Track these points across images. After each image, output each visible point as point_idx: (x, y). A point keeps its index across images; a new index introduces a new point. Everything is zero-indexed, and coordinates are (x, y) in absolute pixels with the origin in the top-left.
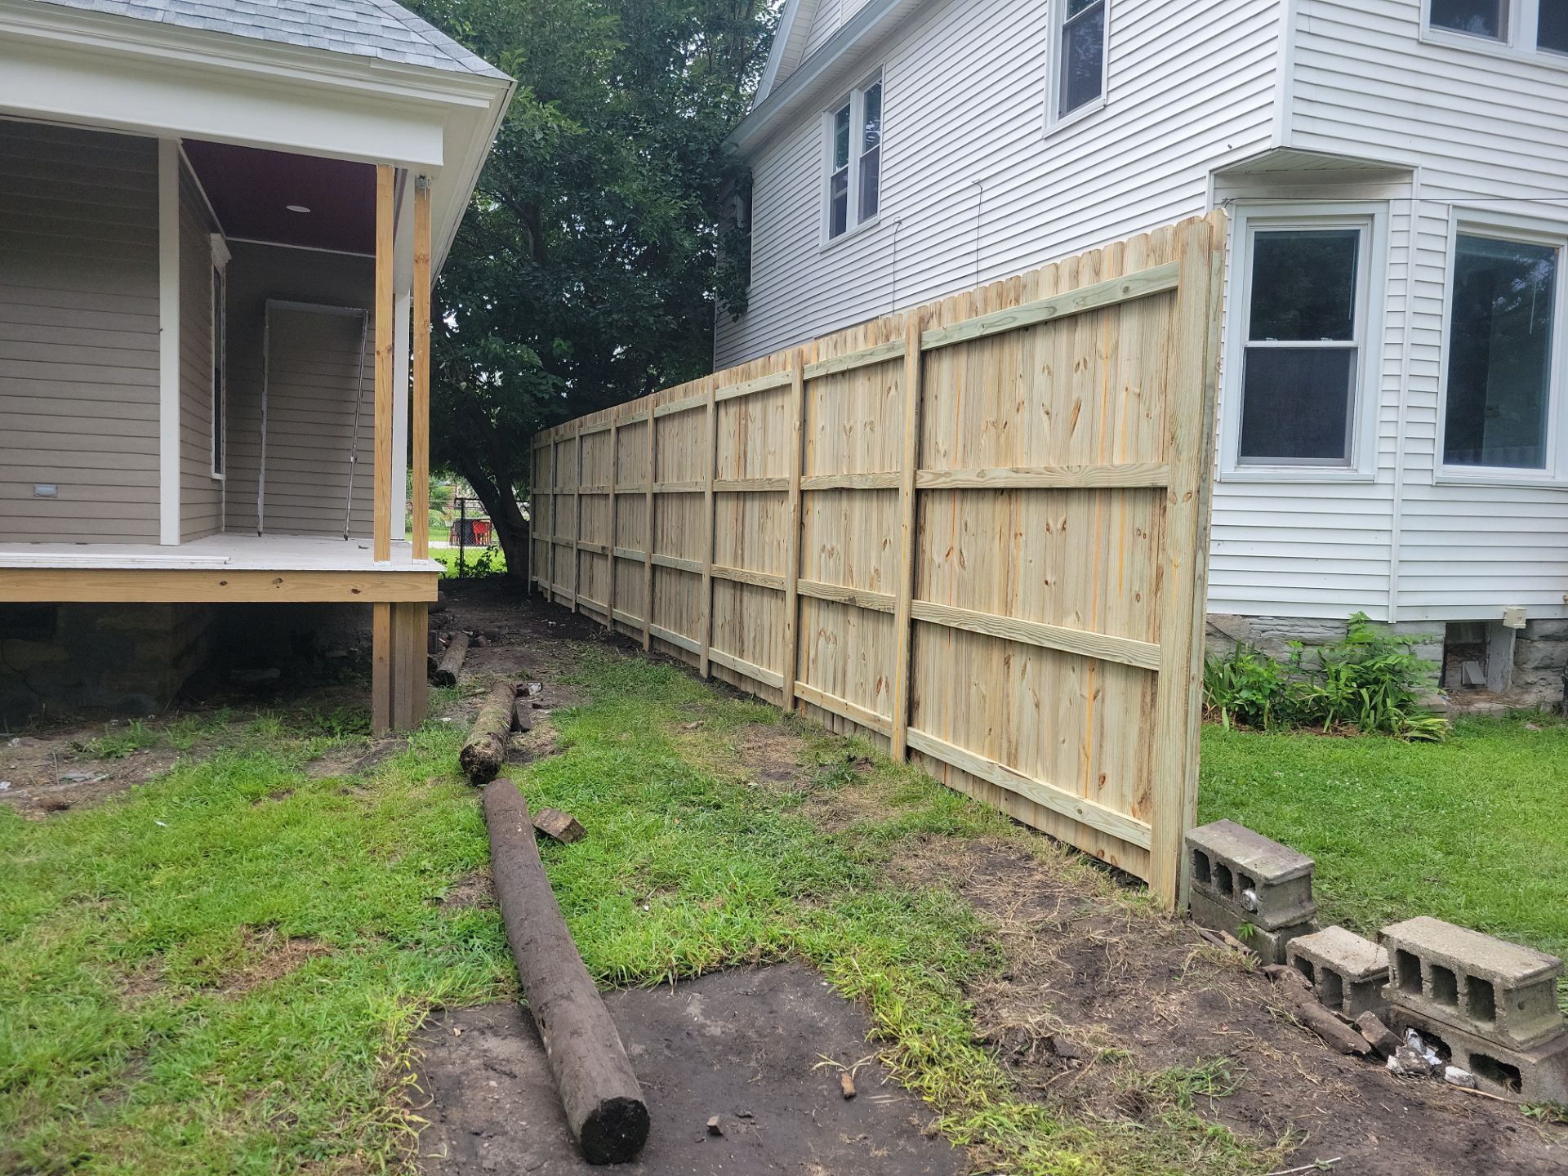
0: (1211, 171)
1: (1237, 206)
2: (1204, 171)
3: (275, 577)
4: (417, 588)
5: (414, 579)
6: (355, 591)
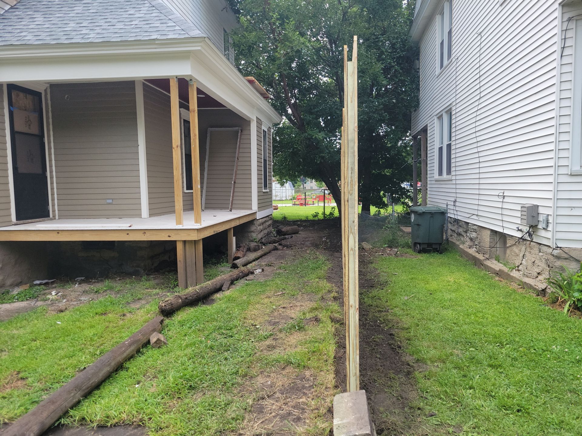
0: (560, 4)
1: (576, 20)
2: (556, 5)
3: (143, 232)
4: (189, 235)
5: (188, 232)
6: (169, 236)
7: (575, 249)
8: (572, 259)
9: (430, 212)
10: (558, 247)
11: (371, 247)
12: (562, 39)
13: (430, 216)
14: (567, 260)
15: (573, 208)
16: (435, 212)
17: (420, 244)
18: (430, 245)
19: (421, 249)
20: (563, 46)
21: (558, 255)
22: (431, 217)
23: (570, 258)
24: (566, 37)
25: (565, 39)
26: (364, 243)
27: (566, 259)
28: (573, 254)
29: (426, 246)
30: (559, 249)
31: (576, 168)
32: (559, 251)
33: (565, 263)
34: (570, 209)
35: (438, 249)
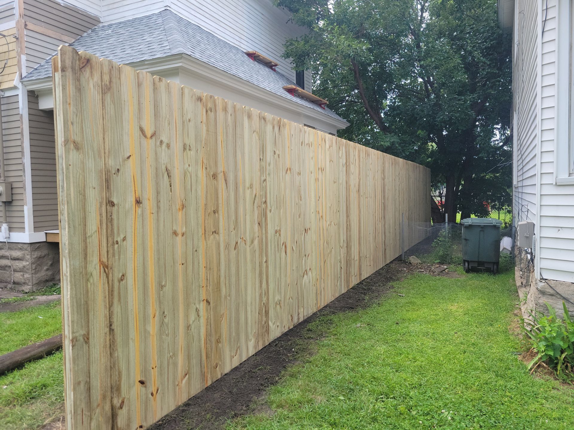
7: (562, 283)
8: (559, 296)
9: (480, 225)
10: (543, 279)
11: (420, 261)
12: (543, 10)
13: (480, 229)
14: (553, 297)
15: (560, 229)
16: (484, 226)
17: (468, 262)
18: (480, 263)
19: (470, 268)
20: (544, 19)
21: (542, 289)
22: (480, 231)
23: (555, 295)
24: (548, 7)
25: (547, 9)
26: (412, 257)
27: (552, 295)
28: (559, 290)
29: (476, 265)
30: (544, 281)
31: (564, 176)
32: (543, 284)
33: (551, 301)
34: (557, 229)
35: (492, 269)
